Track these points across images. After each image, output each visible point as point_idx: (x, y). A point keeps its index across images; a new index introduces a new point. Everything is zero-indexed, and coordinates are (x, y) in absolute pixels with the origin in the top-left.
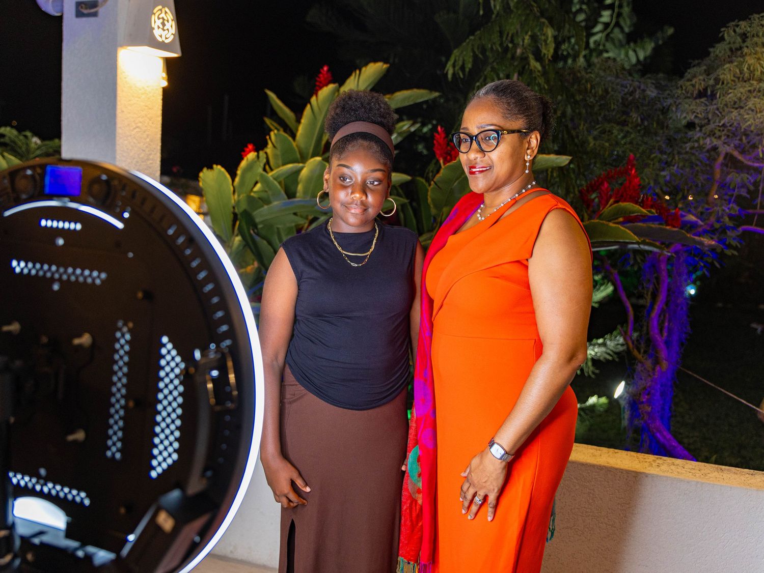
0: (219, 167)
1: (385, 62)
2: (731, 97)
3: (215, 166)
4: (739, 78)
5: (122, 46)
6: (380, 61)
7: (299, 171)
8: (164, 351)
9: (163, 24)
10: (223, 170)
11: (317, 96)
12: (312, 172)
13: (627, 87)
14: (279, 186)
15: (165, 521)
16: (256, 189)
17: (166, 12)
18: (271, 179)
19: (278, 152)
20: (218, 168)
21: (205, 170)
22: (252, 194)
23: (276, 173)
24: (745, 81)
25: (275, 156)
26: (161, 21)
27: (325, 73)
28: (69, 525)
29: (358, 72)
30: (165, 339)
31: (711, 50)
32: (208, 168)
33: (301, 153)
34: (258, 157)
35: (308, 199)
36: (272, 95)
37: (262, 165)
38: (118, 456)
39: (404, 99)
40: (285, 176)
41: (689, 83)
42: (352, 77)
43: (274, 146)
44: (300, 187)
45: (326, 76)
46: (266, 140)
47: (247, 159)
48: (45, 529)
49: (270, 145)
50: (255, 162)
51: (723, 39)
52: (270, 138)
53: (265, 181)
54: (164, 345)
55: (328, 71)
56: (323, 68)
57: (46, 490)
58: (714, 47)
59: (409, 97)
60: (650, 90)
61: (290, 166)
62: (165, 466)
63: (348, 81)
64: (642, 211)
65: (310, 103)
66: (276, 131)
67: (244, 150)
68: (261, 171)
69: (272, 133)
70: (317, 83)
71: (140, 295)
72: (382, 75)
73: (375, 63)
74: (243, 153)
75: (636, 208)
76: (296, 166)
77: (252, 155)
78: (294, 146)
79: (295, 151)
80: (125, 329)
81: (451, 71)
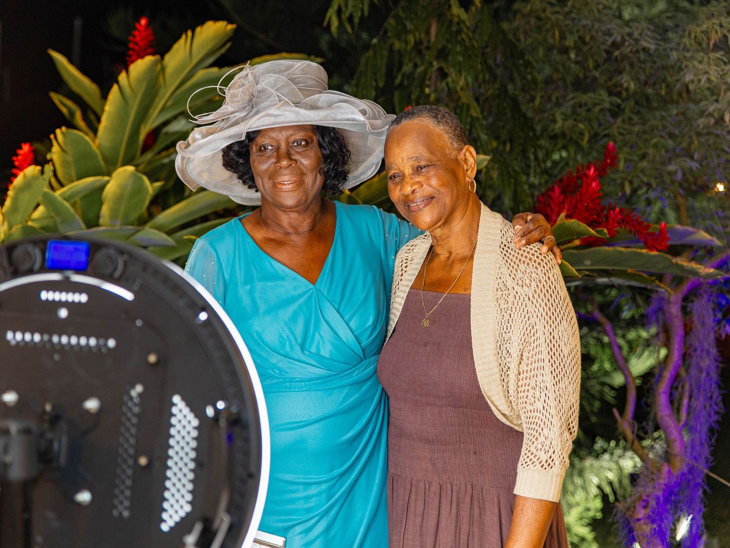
1: (230, 22)
6: (223, 19)
7: (102, 188)
8: (175, 410)
11: (127, 71)
12: (123, 187)
13: (610, 35)
14: (72, 210)
16: (37, 214)
18: (60, 199)
19: (69, 158)
22: (30, 223)
23: (69, 189)
25: (65, 163)
27: (142, 28)
29: (190, 33)
30: (176, 399)
33: (106, 160)
34: (42, 172)
35: (118, 227)
36: (60, 59)
37: (47, 181)
38: (126, 514)
40: (81, 195)
42: (182, 41)
43: (63, 150)
44: (105, 210)
45: (144, 33)
46: (50, 140)
47: (25, 175)
49: (56, 148)
50: (37, 178)
52: (56, 137)
53: (50, 202)
54: (176, 405)
55: (148, 25)
56: (139, 22)
60: (645, 40)
61: (89, 180)
62: (177, 518)
63: (176, 46)
64: (590, 232)
65: (118, 83)
66: (64, 129)
67: (17, 155)
68: (46, 189)
69: (58, 131)
70: (131, 45)
71: (152, 358)
72: (227, 38)
73: (215, 22)
74: (15, 158)
75: (583, 227)
76: (99, 180)
77: (32, 170)
78: (94, 148)
79: (96, 155)
80: (134, 393)
81: (335, 23)
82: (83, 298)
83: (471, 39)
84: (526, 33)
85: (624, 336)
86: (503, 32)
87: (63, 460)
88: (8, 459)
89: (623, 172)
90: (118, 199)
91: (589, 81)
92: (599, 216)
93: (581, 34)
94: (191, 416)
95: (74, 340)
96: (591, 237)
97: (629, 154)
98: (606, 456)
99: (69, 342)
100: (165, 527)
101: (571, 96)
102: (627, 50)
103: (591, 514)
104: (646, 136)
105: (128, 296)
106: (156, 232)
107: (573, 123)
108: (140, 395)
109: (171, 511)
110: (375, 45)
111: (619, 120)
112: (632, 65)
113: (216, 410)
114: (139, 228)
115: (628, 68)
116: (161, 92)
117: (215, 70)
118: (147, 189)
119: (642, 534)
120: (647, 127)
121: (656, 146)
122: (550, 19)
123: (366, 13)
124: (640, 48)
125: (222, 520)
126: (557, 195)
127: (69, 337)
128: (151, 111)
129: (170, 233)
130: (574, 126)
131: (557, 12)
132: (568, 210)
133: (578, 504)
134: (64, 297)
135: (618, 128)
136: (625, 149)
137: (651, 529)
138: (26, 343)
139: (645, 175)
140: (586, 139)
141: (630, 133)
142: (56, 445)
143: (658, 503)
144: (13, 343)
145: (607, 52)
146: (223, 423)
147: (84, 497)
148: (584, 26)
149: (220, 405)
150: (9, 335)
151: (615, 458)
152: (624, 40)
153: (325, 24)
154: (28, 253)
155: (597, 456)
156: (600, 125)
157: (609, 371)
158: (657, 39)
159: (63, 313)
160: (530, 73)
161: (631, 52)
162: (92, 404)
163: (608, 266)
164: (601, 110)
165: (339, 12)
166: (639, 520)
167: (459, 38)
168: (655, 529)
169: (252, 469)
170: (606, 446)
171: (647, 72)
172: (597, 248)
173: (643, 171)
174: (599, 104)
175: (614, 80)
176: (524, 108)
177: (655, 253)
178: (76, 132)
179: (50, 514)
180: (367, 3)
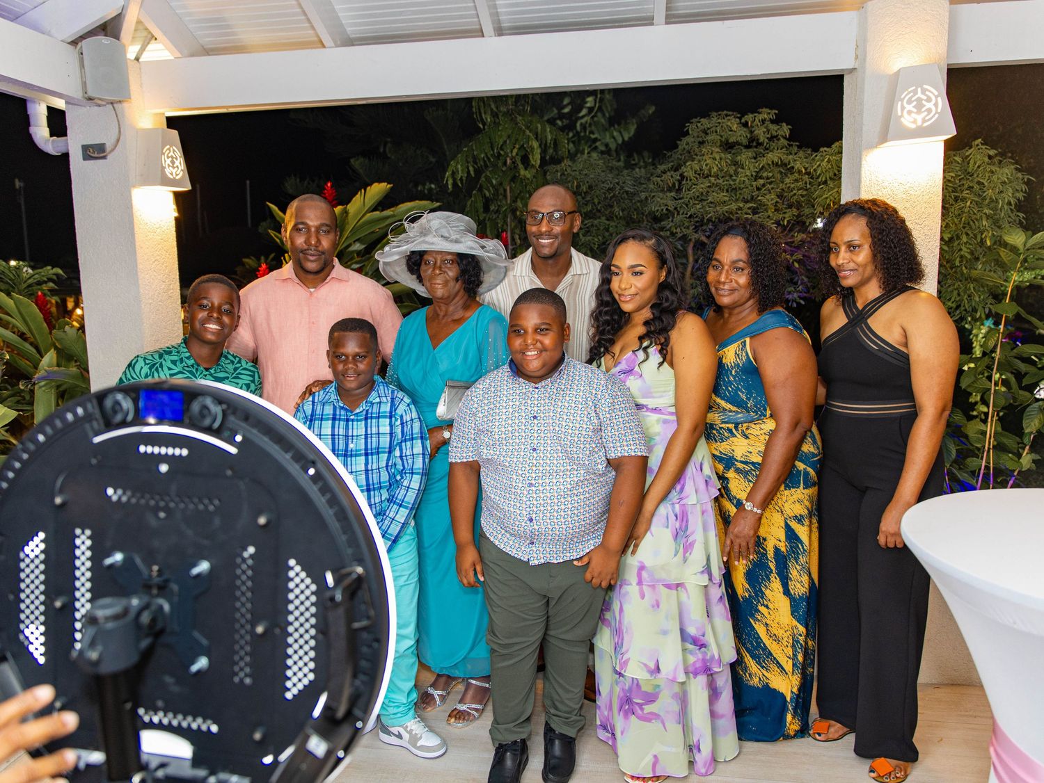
1: (389, 183)
2: (695, 191)
4: (699, 174)
5: (134, 186)
6: (384, 181)
8: (291, 574)
9: (173, 162)
15: (317, 746)
17: (174, 151)
24: (705, 178)
26: (170, 159)
27: (329, 188)
28: (195, 754)
29: (363, 191)
30: (292, 562)
31: (679, 142)
38: (248, 681)
41: (659, 179)
42: (358, 196)
45: (330, 192)
46: (281, 261)
48: (165, 760)
51: (687, 133)
54: (292, 568)
55: (332, 187)
56: (326, 184)
57: (175, 723)
58: (681, 140)
62: (300, 686)
63: (354, 199)
71: (262, 521)
72: (386, 193)
73: (379, 183)
80: (246, 555)
81: (450, 182)
82: (185, 452)
94: (308, 581)
100: (289, 696)
105: (231, 449)
108: (253, 557)
109: (294, 680)
117: (377, 213)
123: (471, 174)
134: (163, 450)
144: (114, 499)
147: (202, 662)
150: (110, 491)
153: (444, 183)
154: (119, 403)
159: (164, 468)
162: (202, 567)
165: (453, 173)
179: (169, 679)
180: (471, 169)
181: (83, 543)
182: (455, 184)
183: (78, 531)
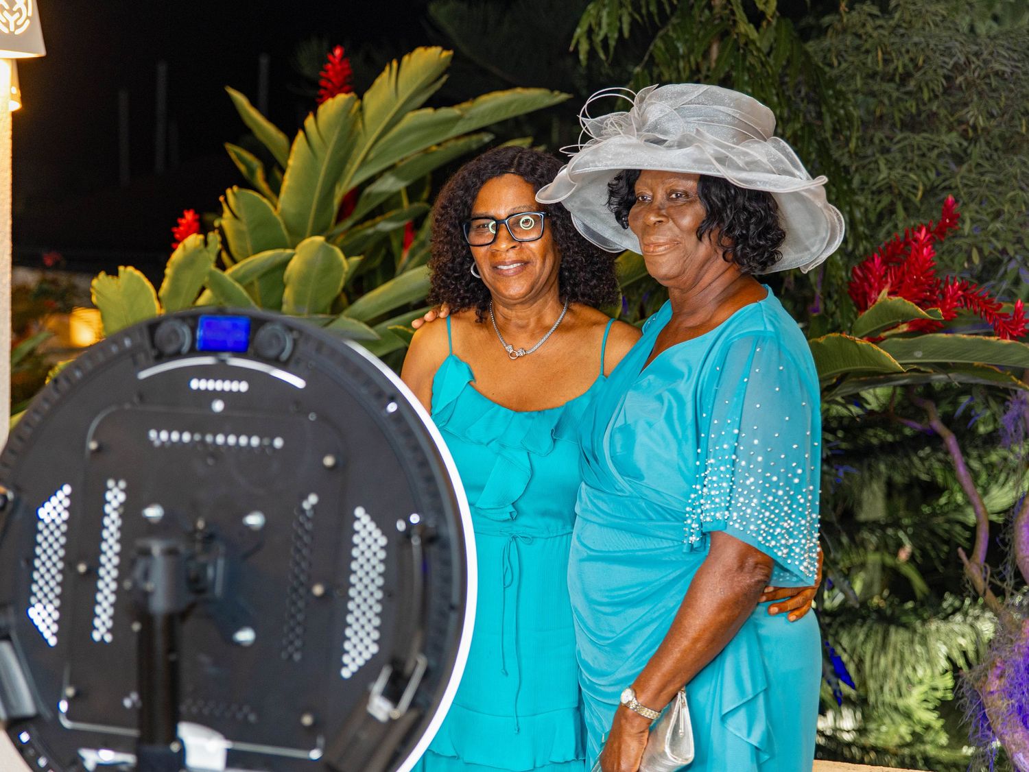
0: (130, 269)
3: (121, 268)
6: (435, 44)
7: (284, 264)
8: (358, 526)
10: (138, 273)
11: (315, 115)
12: (309, 264)
13: (952, 56)
14: (245, 294)
16: (202, 301)
18: (230, 280)
19: (243, 227)
20: (129, 273)
21: (102, 275)
22: (195, 310)
23: (242, 267)
25: (239, 234)
27: (337, 61)
29: (395, 64)
30: (359, 512)
32: (108, 274)
33: (290, 230)
34: (206, 243)
35: (305, 316)
36: (240, 99)
37: (213, 257)
38: (297, 656)
39: (498, 108)
40: (259, 273)
42: (385, 74)
43: (235, 216)
44: (288, 294)
45: (338, 67)
46: (220, 205)
47: (184, 246)
49: (227, 214)
50: (200, 251)
52: (226, 200)
53: (218, 286)
54: (359, 519)
55: (344, 56)
56: (332, 53)
59: (510, 103)
60: (997, 62)
61: (268, 254)
62: (360, 662)
63: (378, 81)
64: (918, 312)
65: (304, 130)
66: (235, 188)
67: (178, 225)
68: (212, 267)
69: (229, 192)
70: (323, 82)
71: (329, 461)
72: (443, 68)
73: (426, 49)
74: (175, 230)
75: (910, 306)
76: (280, 255)
77: (193, 240)
78: (275, 214)
79: (278, 224)
80: (306, 505)
81: (584, 47)
82: (243, 387)
83: (763, 65)
84: (839, 55)
85: (980, 458)
86: (806, 53)
87: (218, 590)
88: (149, 586)
89: (968, 236)
90: (304, 279)
91: (923, 116)
92: (933, 292)
93: (911, 55)
94: (377, 533)
95: (232, 440)
96: (923, 320)
97: (977, 212)
98: (958, 617)
99: (226, 442)
100: (346, 673)
101: (899, 136)
102: (972, 74)
103: (939, 694)
104: (1000, 189)
105: (299, 383)
106: (355, 322)
107: (903, 172)
108: (314, 507)
109: (353, 653)
110: (638, 74)
111: (965, 167)
112: (980, 94)
113: (409, 525)
114: (333, 317)
115: (975, 98)
116: (361, 141)
117: (429, 111)
118: (340, 265)
119: (996, 712)
120: (1001, 177)
121: (1013, 201)
122: (871, 36)
123: (626, 34)
124: (989, 70)
125: (417, 663)
126: (877, 266)
127: (226, 436)
128: (348, 166)
129: (372, 323)
130: (903, 176)
131: (881, 27)
132: (892, 286)
133: (921, 682)
134: (219, 385)
135: (962, 178)
136: (973, 206)
137: (1008, 705)
138: (173, 444)
139: (998, 240)
140: (920, 194)
141: (978, 183)
142: (210, 572)
143: (1017, 671)
144: (157, 443)
145: (947, 78)
146: (416, 542)
147: (245, 636)
148: (916, 44)
149: (414, 519)
150: (153, 434)
151: (969, 619)
152: (968, 62)
153: (571, 49)
154: (175, 332)
155: (946, 618)
156: (938, 174)
157: (962, 504)
158: (1014, 60)
159: (218, 406)
160: (843, 107)
161: (979, 77)
162: (254, 520)
163: (947, 358)
164: (940, 156)
165: (590, 32)
166: (992, 693)
167: (748, 64)
168: (1013, 706)
169: (455, 599)
170: (957, 604)
171: (1002, 104)
172: (931, 335)
173: (995, 235)
174: (937, 147)
175: (957, 115)
176: (836, 154)
177: (1008, 341)
178: (251, 192)
179: (204, 659)
180: (626, 20)
181: (116, 497)
182: (592, 53)
183: (111, 483)
